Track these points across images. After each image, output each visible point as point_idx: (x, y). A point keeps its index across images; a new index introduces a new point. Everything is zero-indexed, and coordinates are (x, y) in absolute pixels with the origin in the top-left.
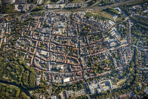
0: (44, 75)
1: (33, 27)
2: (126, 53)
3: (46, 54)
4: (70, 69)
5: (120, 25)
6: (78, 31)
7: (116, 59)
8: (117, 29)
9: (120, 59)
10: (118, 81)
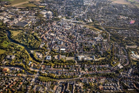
0: (47, 44)
1: (51, 24)
2: (106, 46)
3: (53, 35)
4: (67, 45)
5: (103, 34)
6: (78, 31)
7: (100, 47)
8: (102, 35)
9: (102, 47)
10: (99, 57)
